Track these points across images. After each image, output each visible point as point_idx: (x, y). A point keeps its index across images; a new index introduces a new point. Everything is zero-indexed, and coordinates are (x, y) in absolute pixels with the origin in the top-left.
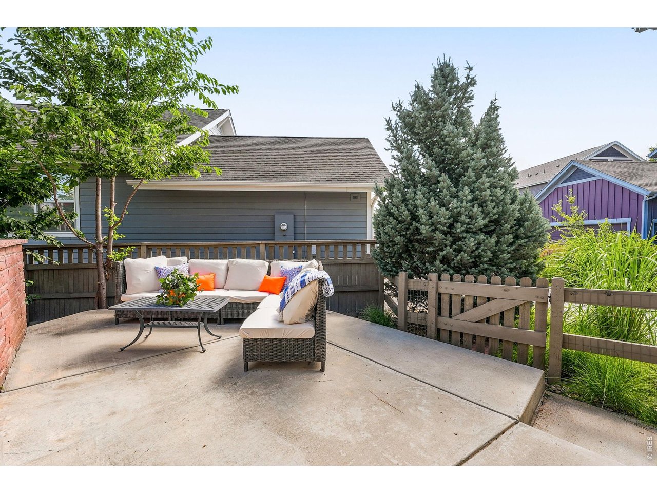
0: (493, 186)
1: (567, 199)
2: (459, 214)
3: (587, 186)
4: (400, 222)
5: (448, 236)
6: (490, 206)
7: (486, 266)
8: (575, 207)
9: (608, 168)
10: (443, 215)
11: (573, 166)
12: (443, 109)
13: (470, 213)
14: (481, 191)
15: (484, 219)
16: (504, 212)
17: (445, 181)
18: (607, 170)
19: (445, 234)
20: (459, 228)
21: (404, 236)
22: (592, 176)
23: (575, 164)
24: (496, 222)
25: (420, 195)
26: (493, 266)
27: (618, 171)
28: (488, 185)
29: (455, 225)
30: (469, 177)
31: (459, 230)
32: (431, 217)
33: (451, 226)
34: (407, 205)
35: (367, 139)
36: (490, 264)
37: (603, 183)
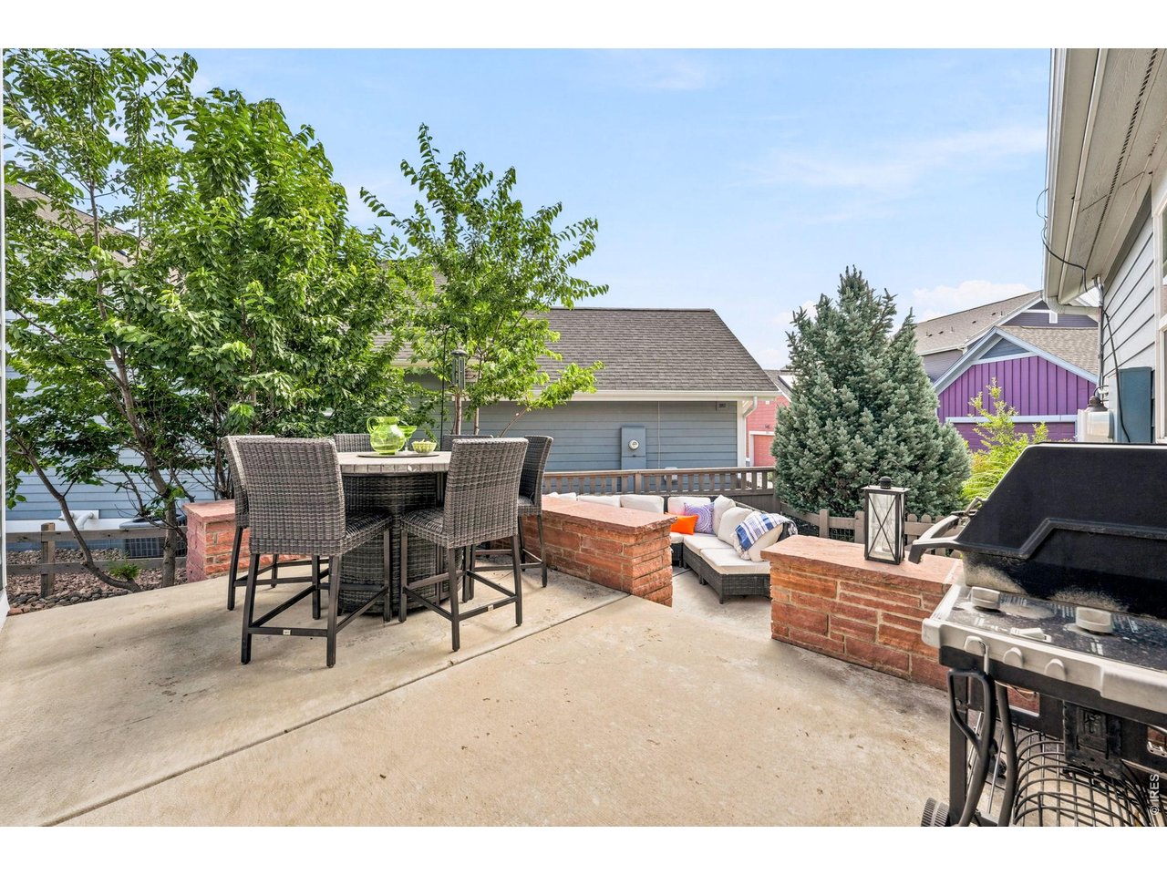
0: (917, 422)
1: (989, 391)
2: (885, 452)
3: (1017, 366)
4: (817, 455)
5: (874, 473)
6: (915, 441)
7: (913, 504)
8: (1001, 403)
9: (1046, 338)
10: (869, 454)
11: (996, 335)
12: (859, 336)
13: (897, 450)
14: (906, 428)
15: (910, 455)
16: (927, 448)
17: (867, 415)
18: (1044, 343)
19: (871, 470)
20: (885, 465)
21: (821, 470)
22: (1023, 350)
23: (999, 332)
24: (921, 457)
25: (843, 431)
26: (919, 503)
27: (1060, 345)
28: (912, 422)
29: (881, 462)
30: (893, 413)
31: (885, 468)
32: (855, 454)
33: (877, 463)
34: (825, 438)
35: (713, 311)
36: (917, 502)
37: (1040, 363)
